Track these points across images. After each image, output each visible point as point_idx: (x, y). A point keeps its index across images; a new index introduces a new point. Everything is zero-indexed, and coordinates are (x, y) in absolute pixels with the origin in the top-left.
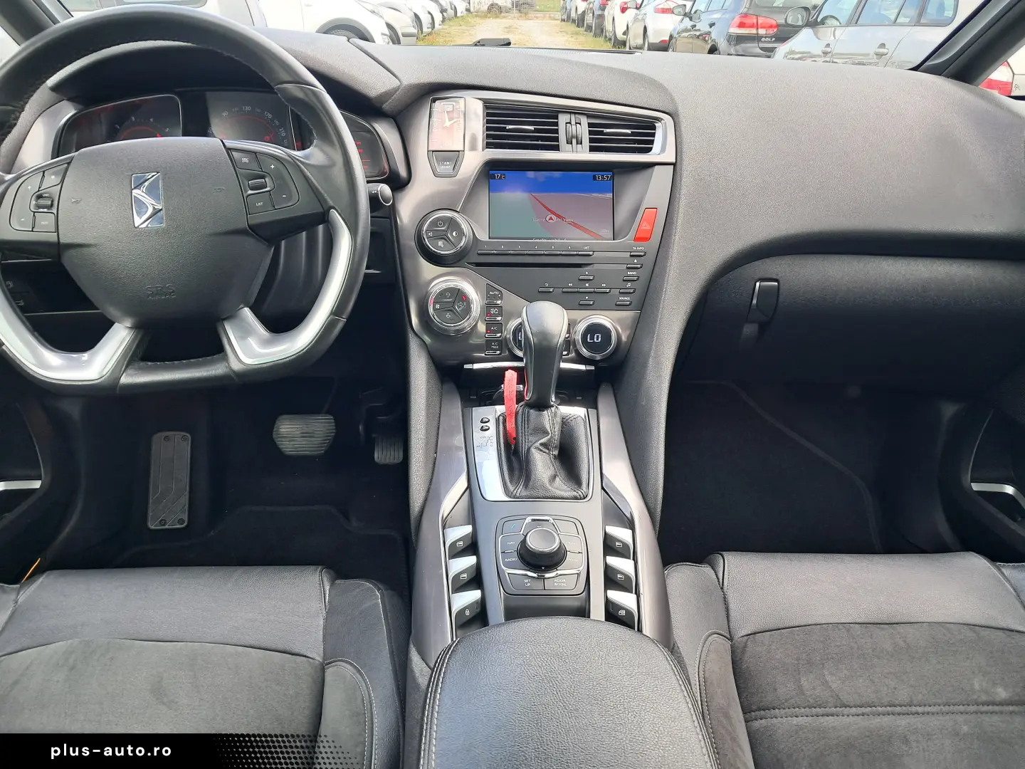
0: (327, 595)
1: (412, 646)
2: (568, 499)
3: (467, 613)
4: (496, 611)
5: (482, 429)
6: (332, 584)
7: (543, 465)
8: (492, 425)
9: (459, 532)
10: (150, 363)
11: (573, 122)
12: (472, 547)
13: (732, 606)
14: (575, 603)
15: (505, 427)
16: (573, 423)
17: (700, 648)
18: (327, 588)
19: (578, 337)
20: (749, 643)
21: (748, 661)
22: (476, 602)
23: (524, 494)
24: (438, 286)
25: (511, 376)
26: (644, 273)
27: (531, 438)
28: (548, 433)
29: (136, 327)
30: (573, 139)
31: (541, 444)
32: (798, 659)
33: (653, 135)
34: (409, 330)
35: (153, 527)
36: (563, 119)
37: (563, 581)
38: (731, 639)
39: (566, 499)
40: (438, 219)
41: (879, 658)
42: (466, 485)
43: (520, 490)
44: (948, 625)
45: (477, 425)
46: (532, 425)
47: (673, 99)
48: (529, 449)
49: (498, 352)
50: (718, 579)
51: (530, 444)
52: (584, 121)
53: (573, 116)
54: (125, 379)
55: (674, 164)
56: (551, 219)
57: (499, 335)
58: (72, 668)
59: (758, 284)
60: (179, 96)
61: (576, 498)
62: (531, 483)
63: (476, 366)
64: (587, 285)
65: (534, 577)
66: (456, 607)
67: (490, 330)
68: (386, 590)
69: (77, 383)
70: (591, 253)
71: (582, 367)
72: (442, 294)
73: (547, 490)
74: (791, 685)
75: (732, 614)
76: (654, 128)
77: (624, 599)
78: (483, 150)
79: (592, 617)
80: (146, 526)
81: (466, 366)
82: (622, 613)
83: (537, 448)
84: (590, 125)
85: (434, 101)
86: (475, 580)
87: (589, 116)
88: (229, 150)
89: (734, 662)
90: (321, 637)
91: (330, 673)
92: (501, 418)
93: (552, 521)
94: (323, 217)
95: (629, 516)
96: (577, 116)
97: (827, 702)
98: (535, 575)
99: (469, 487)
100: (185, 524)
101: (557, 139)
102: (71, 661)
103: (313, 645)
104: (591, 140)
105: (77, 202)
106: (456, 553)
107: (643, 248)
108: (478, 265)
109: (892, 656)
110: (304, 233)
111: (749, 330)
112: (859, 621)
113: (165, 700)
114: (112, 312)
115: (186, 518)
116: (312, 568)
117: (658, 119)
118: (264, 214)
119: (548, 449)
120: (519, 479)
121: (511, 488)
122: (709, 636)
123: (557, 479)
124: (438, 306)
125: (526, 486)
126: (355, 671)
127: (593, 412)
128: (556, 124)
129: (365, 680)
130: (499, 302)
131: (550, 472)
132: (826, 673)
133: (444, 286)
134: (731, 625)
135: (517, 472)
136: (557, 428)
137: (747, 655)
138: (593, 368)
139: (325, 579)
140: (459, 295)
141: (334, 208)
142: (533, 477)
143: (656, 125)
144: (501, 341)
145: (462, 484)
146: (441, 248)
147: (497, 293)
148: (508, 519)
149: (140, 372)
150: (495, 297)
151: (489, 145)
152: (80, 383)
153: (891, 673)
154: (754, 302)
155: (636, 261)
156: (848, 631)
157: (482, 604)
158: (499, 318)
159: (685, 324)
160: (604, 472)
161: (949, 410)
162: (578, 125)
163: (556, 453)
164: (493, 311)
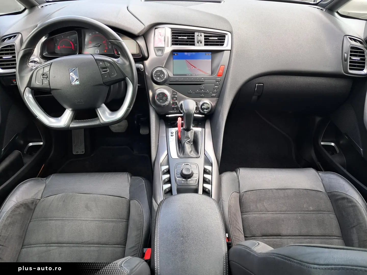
0: (130, 181)
1: (153, 198)
2: (195, 158)
3: (167, 190)
4: (174, 191)
5: (172, 136)
6: (131, 178)
7: (188, 148)
8: (174, 134)
9: (165, 168)
10: (77, 121)
11: (199, 36)
12: (168, 172)
13: (240, 184)
14: (195, 187)
15: (178, 135)
16: (197, 133)
17: (229, 197)
18: (130, 179)
19: (200, 107)
20: (244, 194)
21: (243, 199)
22: (169, 187)
23: (183, 156)
24: (158, 92)
25: (180, 119)
26: (220, 86)
27: (185, 140)
28: (189, 138)
29: (73, 110)
30: (199, 42)
31: (188, 142)
32: (257, 199)
33: (224, 39)
34: (150, 105)
35: (74, 154)
36: (196, 34)
37: (192, 182)
38: (240, 193)
39: (194, 158)
40: (157, 71)
41: (279, 199)
42: (167, 153)
43: (182, 155)
44: (300, 190)
45: (170, 134)
46: (185, 136)
47: (231, 27)
48: (184, 143)
49: (176, 111)
50: (237, 176)
51: (185, 142)
52: (203, 35)
53: (199, 33)
54: (71, 126)
55: (230, 50)
56: (192, 68)
57: (176, 106)
58: (64, 201)
59: (257, 85)
60: (77, 31)
61: (197, 157)
62: (184, 153)
63: (170, 116)
64: (203, 90)
65: (185, 181)
66: (164, 189)
67: (174, 105)
68: (146, 180)
69: (58, 127)
70: (204, 80)
71: (201, 116)
72: (159, 94)
73: (189, 155)
74: (254, 206)
75: (240, 186)
76: (225, 37)
77: (208, 186)
78: (171, 46)
79: (199, 193)
80: (73, 154)
81: (167, 116)
82: (207, 190)
83: (187, 143)
84: (205, 36)
85: (156, 29)
86: (169, 181)
87: (204, 33)
88: (96, 60)
89: (240, 199)
90: (129, 192)
91: (131, 202)
92: (177, 132)
93: (190, 165)
94: (124, 79)
95: (211, 162)
96: (201, 33)
97: (264, 210)
98: (185, 180)
99: (168, 154)
100: (84, 153)
101: (194, 42)
102: (63, 199)
103: (126, 194)
104: (205, 42)
105: (55, 77)
106: (164, 173)
107: (220, 78)
108: (170, 84)
109: (283, 198)
110: (118, 83)
111: (254, 97)
112: (276, 188)
113: (89, 209)
114: (65, 106)
115: (84, 150)
116: (125, 173)
117: (227, 34)
118: (107, 79)
119: (190, 143)
120: (181, 152)
121: (179, 155)
122: (232, 194)
123: (192, 152)
124: (158, 98)
125: (183, 154)
126: (138, 203)
127: (203, 129)
128: (194, 36)
129: (141, 205)
130: (176, 96)
131: (190, 150)
132: (264, 203)
133: (160, 92)
134: (240, 189)
135: (181, 149)
136: (193, 136)
137: (243, 197)
138: (204, 116)
139: (129, 176)
140: (164, 95)
141: (127, 77)
142: (185, 151)
143: (226, 36)
144: (177, 108)
145: (166, 153)
146: (158, 80)
147: (175, 93)
148: (178, 164)
149: (75, 124)
150: (175, 95)
151: (173, 44)
152: (59, 127)
153: (282, 203)
154: (256, 89)
155: (217, 83)
156: (272, 191)
157: (171, 188)
158: (176, 101)
159: (231, 103)
160: (205, 149)
161: (318, 119)
162: (201, 36)
163: (192, 143)
164: (174, 99)
